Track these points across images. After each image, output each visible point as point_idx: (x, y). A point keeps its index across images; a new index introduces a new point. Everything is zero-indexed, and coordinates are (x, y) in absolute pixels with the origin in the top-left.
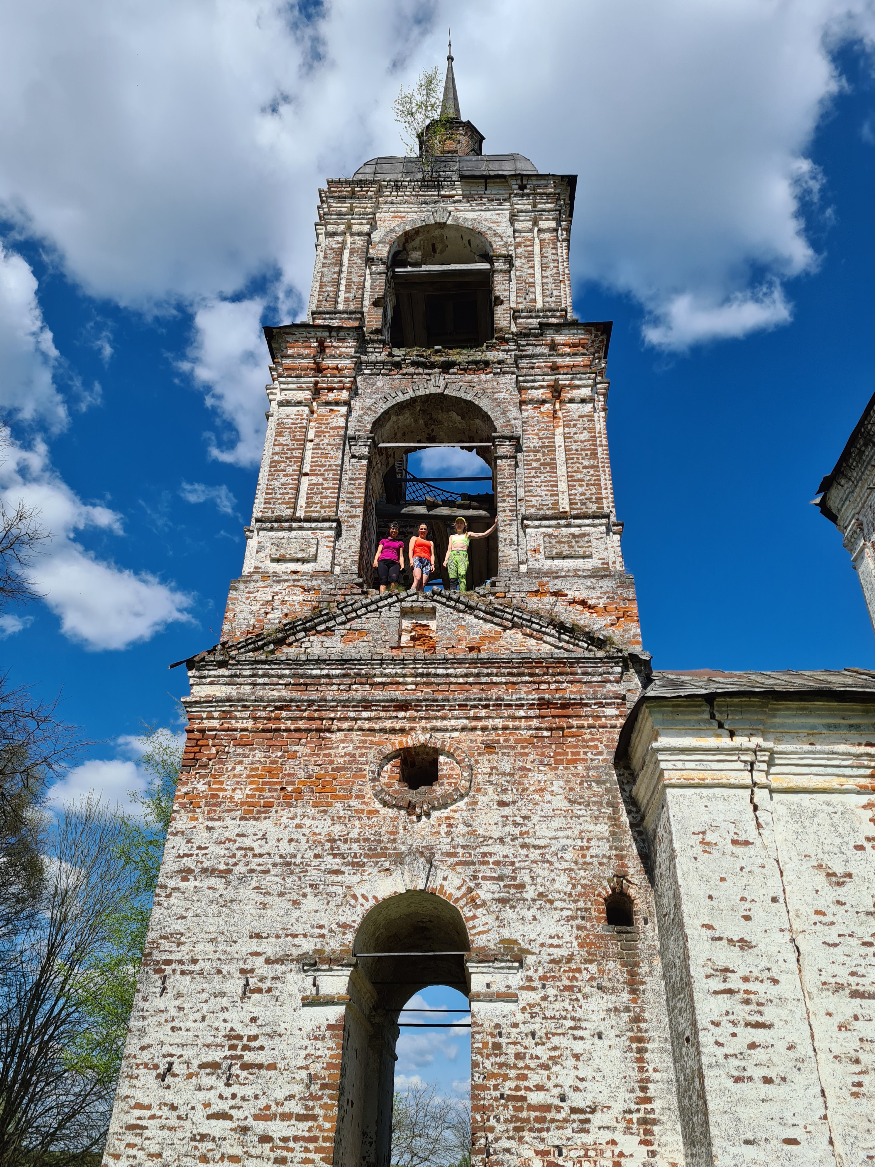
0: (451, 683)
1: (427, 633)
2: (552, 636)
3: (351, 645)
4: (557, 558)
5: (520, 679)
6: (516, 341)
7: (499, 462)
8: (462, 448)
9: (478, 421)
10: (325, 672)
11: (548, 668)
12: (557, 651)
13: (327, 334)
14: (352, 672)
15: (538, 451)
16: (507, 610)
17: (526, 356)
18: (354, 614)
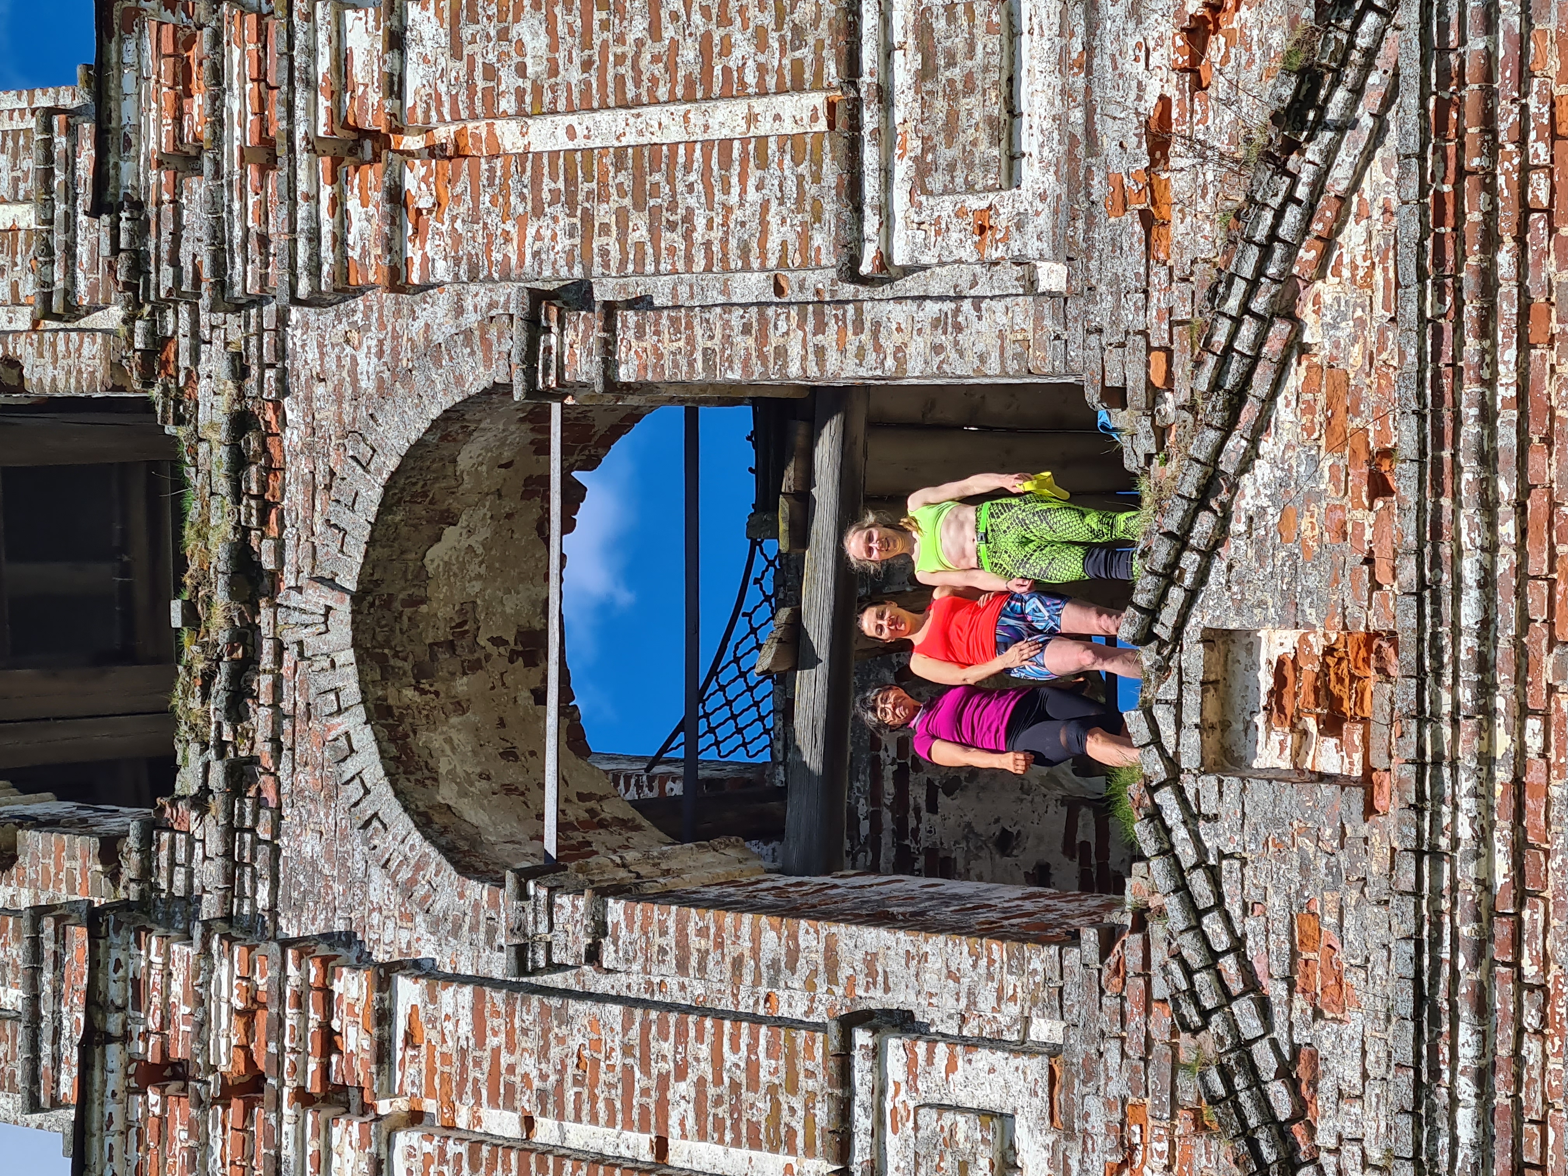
0: (1520, 570)
1: (1311, 668)
2: (1330, 155)
3: (1354, 979)
4: (1012, 139)
5: (1507, 289)
6: (159, 307)
7: (624, 374)
8: (568, 525)
9: (465, 461)
10: (1466, 1088)
11: (1461, 173)
12: (1392, 139)
13: (114, 1049)
14: (1468, 977)
15: (588, 218)
16: (1220, 338)
17: (219, 266)
18: (1229, 965)
